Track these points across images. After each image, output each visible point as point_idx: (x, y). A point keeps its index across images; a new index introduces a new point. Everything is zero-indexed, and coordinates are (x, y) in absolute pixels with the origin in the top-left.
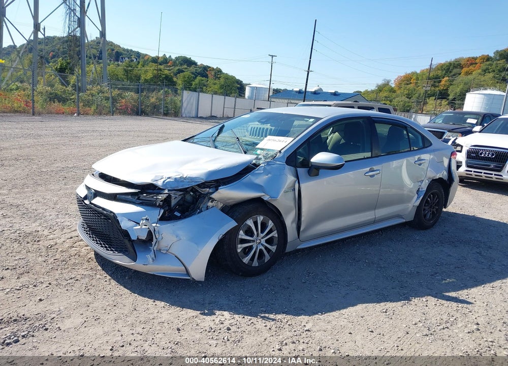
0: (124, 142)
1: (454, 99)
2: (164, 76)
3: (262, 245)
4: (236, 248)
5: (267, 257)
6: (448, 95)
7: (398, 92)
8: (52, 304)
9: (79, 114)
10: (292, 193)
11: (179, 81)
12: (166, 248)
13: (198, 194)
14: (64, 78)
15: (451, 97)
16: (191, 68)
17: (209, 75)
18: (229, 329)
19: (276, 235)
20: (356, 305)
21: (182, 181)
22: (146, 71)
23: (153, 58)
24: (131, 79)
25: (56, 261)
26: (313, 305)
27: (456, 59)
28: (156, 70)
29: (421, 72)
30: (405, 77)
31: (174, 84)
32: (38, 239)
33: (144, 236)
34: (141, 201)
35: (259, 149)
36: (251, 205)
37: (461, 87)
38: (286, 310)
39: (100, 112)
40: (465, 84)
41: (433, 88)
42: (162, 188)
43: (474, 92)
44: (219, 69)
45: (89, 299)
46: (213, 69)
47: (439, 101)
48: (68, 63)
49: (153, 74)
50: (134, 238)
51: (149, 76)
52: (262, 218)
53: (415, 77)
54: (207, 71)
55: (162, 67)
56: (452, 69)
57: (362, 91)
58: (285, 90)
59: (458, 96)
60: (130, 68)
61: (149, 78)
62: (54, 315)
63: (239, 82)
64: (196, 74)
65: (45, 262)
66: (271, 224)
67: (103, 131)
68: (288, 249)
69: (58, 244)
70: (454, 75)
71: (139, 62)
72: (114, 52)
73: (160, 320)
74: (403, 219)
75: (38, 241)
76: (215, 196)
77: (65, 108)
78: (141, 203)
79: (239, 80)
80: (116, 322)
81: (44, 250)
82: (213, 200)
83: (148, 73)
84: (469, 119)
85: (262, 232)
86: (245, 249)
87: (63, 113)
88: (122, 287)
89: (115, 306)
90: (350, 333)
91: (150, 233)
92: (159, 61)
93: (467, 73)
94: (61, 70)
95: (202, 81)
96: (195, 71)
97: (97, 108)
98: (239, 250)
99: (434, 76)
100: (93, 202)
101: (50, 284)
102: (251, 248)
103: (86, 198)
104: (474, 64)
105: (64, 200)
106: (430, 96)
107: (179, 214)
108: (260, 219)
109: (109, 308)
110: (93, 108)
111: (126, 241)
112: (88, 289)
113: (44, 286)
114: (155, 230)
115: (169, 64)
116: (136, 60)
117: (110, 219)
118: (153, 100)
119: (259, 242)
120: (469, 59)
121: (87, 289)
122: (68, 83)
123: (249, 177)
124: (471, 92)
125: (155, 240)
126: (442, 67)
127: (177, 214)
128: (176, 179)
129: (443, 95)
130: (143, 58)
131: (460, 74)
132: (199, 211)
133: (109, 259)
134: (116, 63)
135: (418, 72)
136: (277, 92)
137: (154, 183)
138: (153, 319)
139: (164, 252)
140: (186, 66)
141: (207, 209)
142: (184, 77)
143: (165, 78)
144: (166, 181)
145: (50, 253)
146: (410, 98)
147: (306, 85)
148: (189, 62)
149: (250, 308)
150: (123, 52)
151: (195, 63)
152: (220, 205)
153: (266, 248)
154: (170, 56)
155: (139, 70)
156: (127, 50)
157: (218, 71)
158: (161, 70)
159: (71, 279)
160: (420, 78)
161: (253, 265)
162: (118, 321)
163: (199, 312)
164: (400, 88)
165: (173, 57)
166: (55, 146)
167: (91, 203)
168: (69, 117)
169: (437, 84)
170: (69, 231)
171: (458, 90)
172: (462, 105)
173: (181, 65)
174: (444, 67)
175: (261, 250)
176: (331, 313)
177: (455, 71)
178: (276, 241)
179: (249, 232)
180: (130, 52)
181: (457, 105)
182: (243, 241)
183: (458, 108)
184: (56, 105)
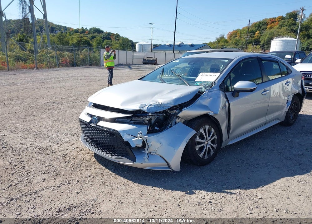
0: (74, 84)
1: (264, 44)
2: (84, 41)
3: (209, 144)
4: (195, 148)
5: (212, 152)
6: (260, 42)
7: (230, 42)
8: (87, 195)
9: (37, 68)
10: (225, 109)
11: (94, 43)
12: (154, 152)
13: (169, 114)
14: (23, 45)
15: (262, 43)
16: (100, 35)
17: (112, 39)
18: (211, 202)
19: (216, 138)
20: (280, 179)
21: (159, 107)
22: (72, 39)
23: (75, 30)
24: (63, 44)
25: (73, 165)
26: (253, 181)
27: (263, 20)
28: (79, 37)
29: (242, 29)
30: (233, 32)
31: (91, 45)
32: (53, 152)
33: (140, 145)
34: (134, 122)
35: (198, 82)
36: (201, 119)
37: (267, 36)
38: (239, 186)
39: (50, 66)
40: (270, 34)
41: (251, 38)
42: (147, 112)
43: (276, 39)
44: (118, 34)
45: (109, 189)
46: (114, 34)
47: (255, 46)
48: (24, 36)
49: (77, 39)
50: (133, 146)
51: (75, 41)
52: (208, 127)
53: (239, 32)
54: (110, 36)
55: (82, 35)
56: (261, 26)
57: (208, 43)
58: (160, 45)
59: (266, 42)
60: (62, 37)
61: (75, 42)
62: (92, 202)
63: (131, 42)
64: (104, 38)
65: (66, 166)
66: (213, 131)
67: (57, 78)
68: (223, 146)
69: (68, 154)
70: (263, 30)
71: (66, 33)
72: (50, 27)
73: (162, 200)
74: (279, 120)
75: (54, 153)
76: (180, 115)
77: (27, 65)
78: (133, 123)
79: (131, 40)
80: (135, 204)
81: (61, 158)
82: (179, 118)
83: (74, 39)
84: (286, 56)
85: (209, 136)
86: (200, 148)
87: (26, 68)
88: (126, 179)
89: (128, 193)
90: (288, 198)
91: (144, 142)
93: (271, 28)
94: (21, 40)
95: (108, 42)
96: (102, 36)
97: (47, 63)
98: (197, 149)
99: (250, 31)
100: (98, 124)
101: (78, 181)
102: (203, 147)
103: (91, 122)
104: (275, 22)
105: (56, 124)
106: (249, 43)
107: (158, 129)
108: (207, 127)
109: (125, 195)
110: (45, 63)
111: (128, 149)
112: (105, 183)
113: (75, 183)
114: (147, 140)
115: (86, 33)
116: (65, 31)
117: (114, 135)
118: (82, 56)
119: (208, 143)
120: (271, 19)
121: (103, 183)
122: (26, 49)
123: (199, 101)
124: (275, 40)
125: (147, 146)
126: (255, 25)
127: (156, 128)
128: (155, 105)
129: (257, 42)
130: (69, 30)
131: (266, 29)
132: (170, 125)
133: (116, 162)
134: (52, 34)
135: (241, 29)
136: (155, 46)
137: (142, 109)
138: (158, 199)
139: (153, 154)
140: (96, 34)
141: (176, 124)
142: (97, 41)
143: (85, 42)
144: (149, 107)
145: (66, 160)
146: (237, 45)
147: (174, 41)
148: (98, 31)
149: (215, 186)
150: (56, 27)
151: (102, 32)
152: (183, 121)
153: (212, 146)
154: (86, 28)
155: (68, 38)
156: (58, 26)
157: (117, 36)
158: (82, 37)
159: (90, 176)
160: (242, 33)
161: (205, 158)
162: (136, 203)
163: (185, 192)
164: (231, 40)
165: (88, 29)
166: (33, 90)
167: (97, 125)
168: (31, 70)
169: (253, 36)
170: (70, 144)
171: (266, 38)
172: (269, 48)
173: (94, 33)
174: (256, 25)
175: (209, 148)
176: (268, 186)
177: (263, 27)
178: (216, 141)
179: (202, 137)
180: (60, 27)
181: (265, 48)
182: (199, 143)
183: (266, 50)
184: (21, 64)
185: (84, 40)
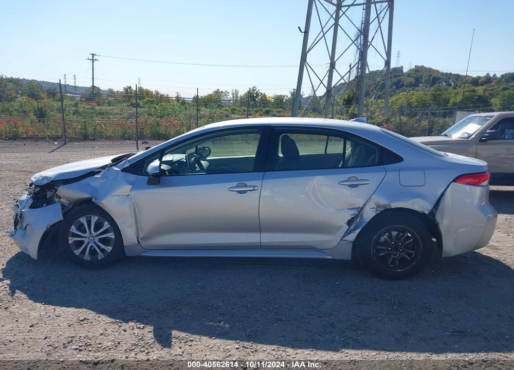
3: (94, 242)
5: (100, 255)
19: (113, 237)
24: (439, 104)
28: (468, 91)
49: (464, 96)
51: (459, 98)
61: (458, 101)
66: (106, 225)
68: (129, 254)
71: (456, 85)
72: (431, 78)
85: (95, 231)
86: (75, 242)
92: (480, 81)
98: (70, 242)
102: (82, 242)
108: (95, 218)
114: (21, 214)
115: (492, 84)
116: (454, 82)
119: (92, 239)
123: (87, 180)
130: (462, 80)
142: (504, 96)
153: (98, 246)
154: (495, 75)
161: (85, 259)
175: (92, 246)
178: (112, 242)
180: (449, 75)
182: (75, 235)
185: (476, 96)
